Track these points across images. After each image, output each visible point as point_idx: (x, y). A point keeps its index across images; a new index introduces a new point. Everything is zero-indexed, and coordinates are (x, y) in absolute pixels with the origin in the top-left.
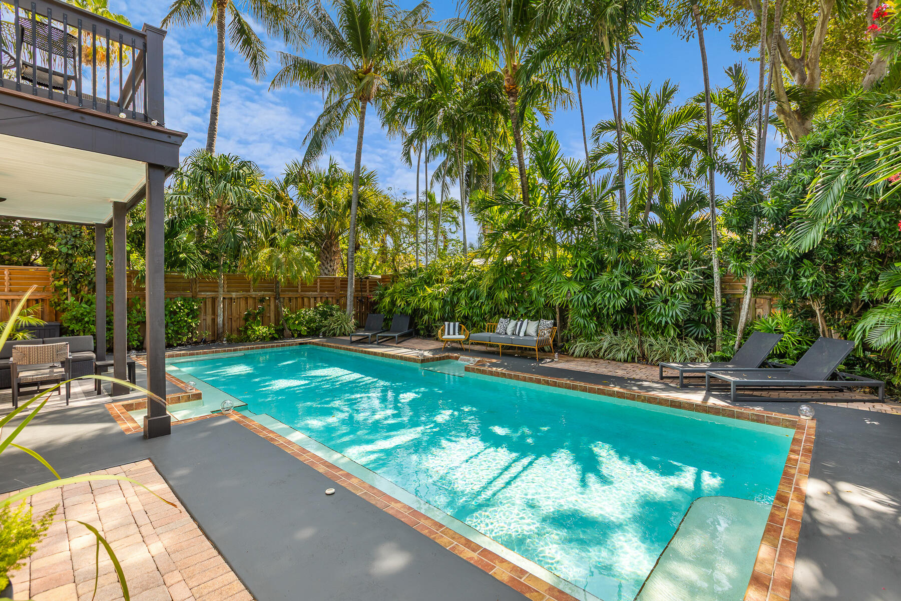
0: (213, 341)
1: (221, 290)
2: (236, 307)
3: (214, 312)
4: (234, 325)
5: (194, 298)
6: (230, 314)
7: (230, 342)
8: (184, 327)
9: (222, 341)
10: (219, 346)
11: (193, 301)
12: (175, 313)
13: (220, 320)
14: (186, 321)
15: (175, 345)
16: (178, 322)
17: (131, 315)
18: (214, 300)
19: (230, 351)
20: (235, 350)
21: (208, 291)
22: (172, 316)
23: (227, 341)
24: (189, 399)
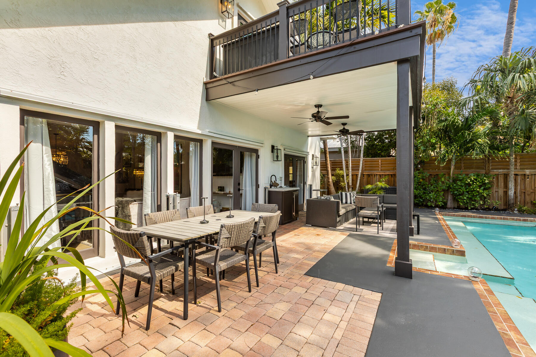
0: (504, 210)
1: (512, 168)
2: (531, 182)
3: (506, 186)
4: (528, 199)
5: (487, 175)
6: (523, 187)
7: (521, 212)
8: (477, 195)
9: (513, 211)
10: (509, 215)
11: (485, 176)
12: (469, 185)
13: (511, 193)
14: (478, 192)
15: (469, 208)
16: (472, 191)
17: (438, 185)
18: (506, 177)
19: (520, 220)
20: (524, 220)
21: (500, 169)
22: (467, 187)
23: (519, 211)
24: (453, 252)
